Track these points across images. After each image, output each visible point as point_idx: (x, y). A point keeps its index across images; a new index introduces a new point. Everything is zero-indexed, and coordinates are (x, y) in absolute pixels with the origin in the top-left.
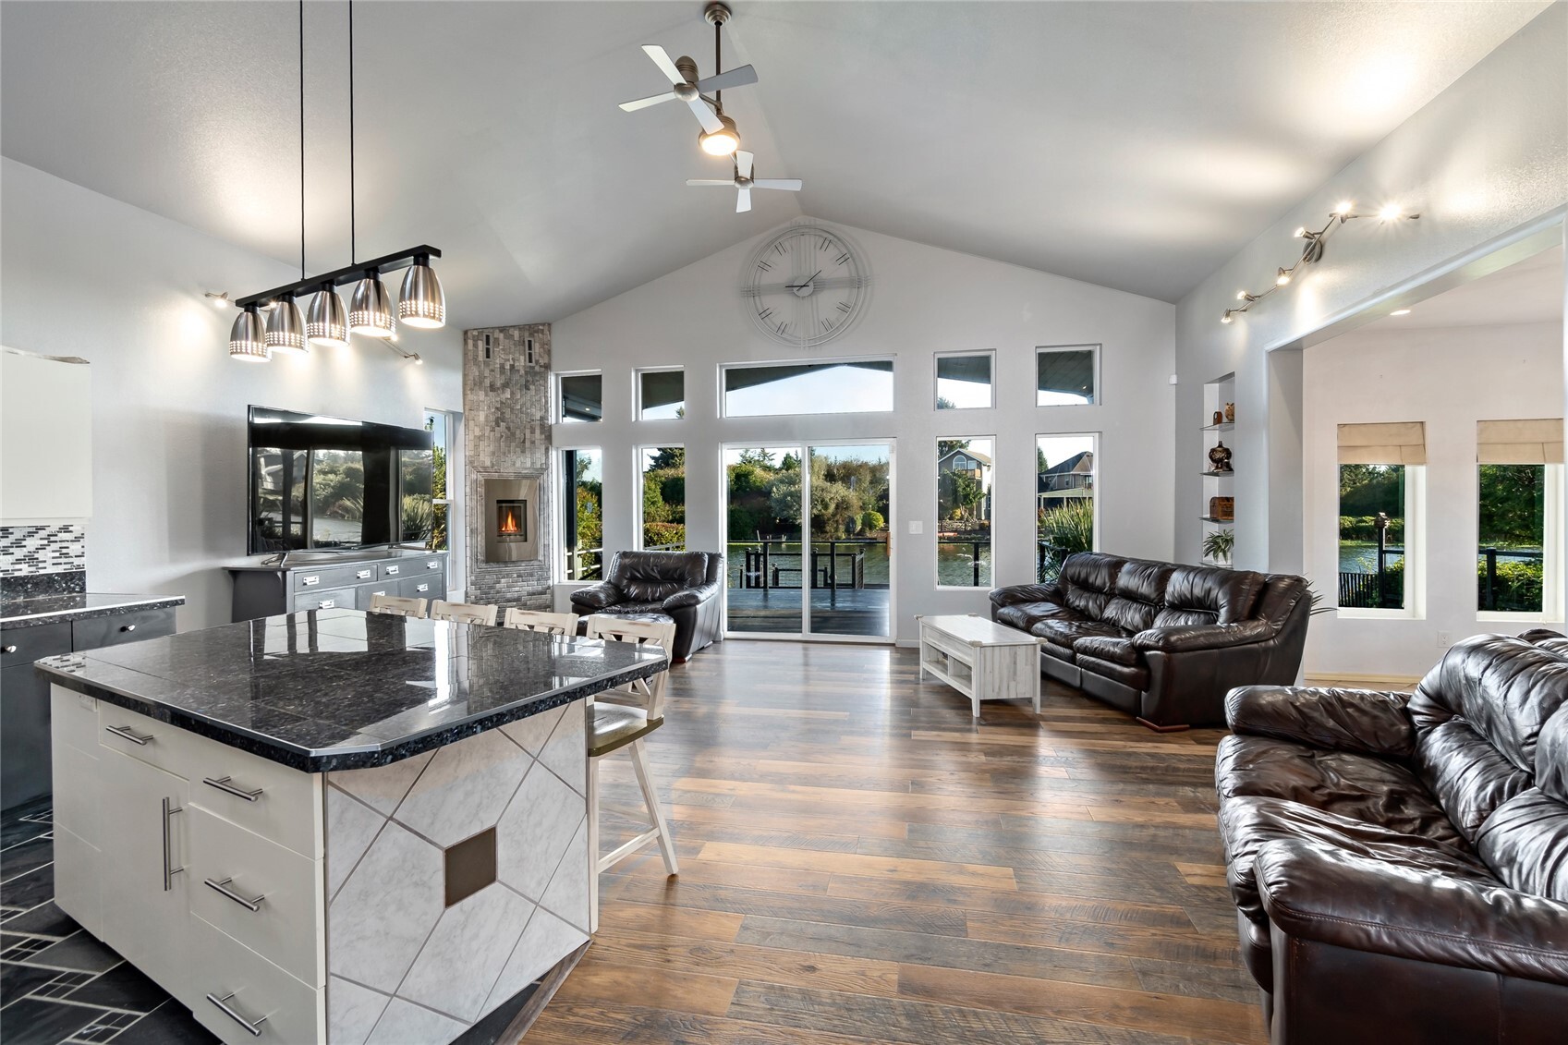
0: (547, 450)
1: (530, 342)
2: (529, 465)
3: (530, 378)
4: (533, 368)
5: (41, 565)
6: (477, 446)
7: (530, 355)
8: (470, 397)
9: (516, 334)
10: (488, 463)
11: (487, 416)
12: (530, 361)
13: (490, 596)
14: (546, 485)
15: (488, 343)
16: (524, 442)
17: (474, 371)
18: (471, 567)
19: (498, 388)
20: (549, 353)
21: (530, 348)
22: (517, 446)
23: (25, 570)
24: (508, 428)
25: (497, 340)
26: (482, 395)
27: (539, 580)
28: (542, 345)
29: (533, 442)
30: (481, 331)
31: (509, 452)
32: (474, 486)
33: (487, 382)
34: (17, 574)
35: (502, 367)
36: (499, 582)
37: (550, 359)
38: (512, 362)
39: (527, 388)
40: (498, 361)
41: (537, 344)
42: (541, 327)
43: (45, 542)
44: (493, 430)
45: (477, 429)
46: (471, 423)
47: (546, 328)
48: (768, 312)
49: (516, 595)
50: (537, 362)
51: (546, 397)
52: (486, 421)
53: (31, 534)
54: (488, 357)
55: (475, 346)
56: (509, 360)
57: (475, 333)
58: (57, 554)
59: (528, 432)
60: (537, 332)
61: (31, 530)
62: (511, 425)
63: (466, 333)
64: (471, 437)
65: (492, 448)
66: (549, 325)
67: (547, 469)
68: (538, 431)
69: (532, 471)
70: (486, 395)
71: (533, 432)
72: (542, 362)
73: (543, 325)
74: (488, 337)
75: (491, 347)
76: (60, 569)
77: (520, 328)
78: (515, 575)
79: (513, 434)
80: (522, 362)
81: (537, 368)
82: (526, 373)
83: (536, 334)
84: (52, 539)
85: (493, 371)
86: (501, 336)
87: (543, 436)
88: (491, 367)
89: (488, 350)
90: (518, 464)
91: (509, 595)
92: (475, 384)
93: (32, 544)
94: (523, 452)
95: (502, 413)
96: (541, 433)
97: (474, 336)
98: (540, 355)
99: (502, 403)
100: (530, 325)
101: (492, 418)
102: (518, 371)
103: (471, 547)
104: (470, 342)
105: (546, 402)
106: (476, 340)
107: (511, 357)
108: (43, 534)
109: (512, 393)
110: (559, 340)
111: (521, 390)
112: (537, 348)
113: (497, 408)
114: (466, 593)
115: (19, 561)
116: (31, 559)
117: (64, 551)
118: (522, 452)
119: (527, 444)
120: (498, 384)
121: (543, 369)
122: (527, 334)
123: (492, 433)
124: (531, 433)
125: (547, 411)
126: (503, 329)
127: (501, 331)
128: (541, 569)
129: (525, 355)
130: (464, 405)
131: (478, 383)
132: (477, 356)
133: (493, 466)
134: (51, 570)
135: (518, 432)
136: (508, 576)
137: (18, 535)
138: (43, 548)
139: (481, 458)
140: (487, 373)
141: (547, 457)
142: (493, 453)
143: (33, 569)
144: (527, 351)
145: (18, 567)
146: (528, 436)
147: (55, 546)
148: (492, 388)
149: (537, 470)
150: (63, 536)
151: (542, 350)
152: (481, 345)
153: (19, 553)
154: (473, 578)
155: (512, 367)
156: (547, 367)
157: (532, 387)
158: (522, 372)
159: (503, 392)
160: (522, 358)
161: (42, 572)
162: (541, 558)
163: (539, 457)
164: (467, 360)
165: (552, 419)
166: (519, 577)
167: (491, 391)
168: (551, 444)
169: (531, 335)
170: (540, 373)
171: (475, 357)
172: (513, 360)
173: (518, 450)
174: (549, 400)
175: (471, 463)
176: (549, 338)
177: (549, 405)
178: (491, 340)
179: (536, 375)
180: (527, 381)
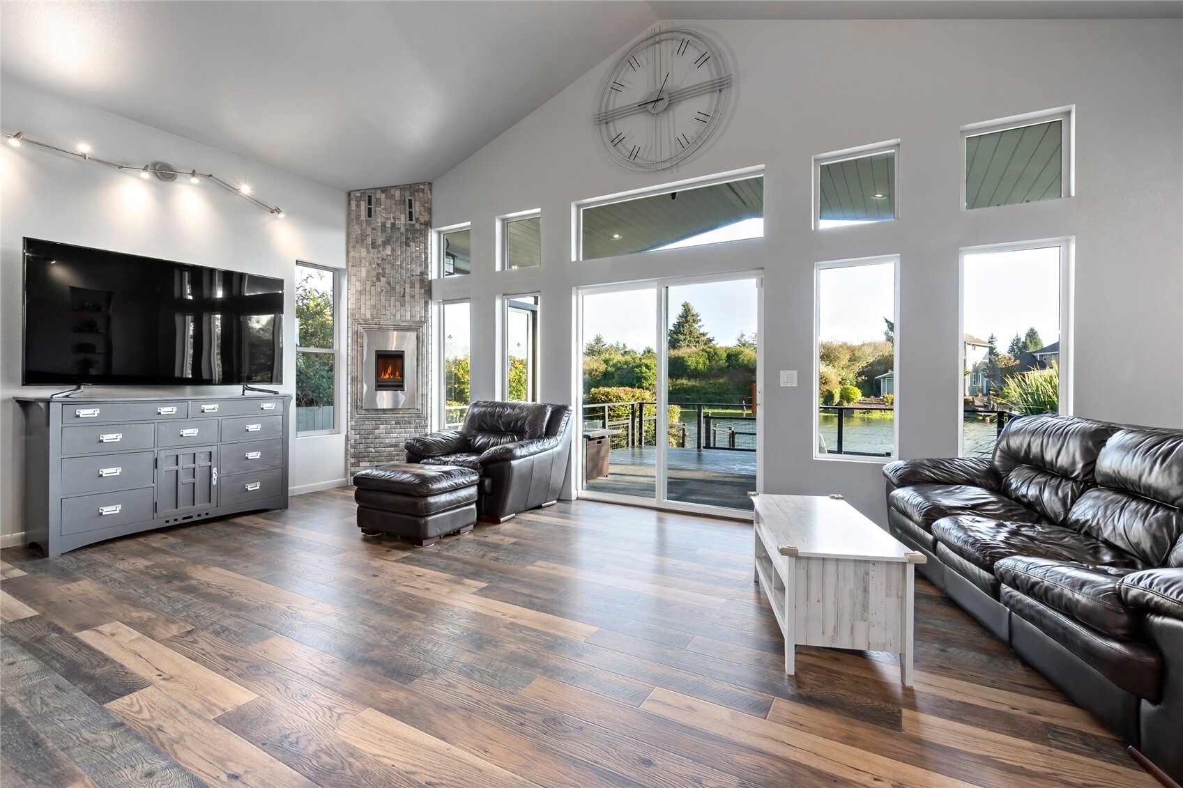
0: (426, 303)
1: (410, 201)
2: (408, 318)
3: (410, 236)
4: (413, 225)
6: (358, 300)
7: (411, 213)
8: (352, 254)
9: (397, 194)
10: (369, 316)
11: (368, 272)
12: (411, 219)
13: (369, 441)
14: (425, 338)
15: (370, 203)
16: (404, 296)
17: (357, 230)
18: (351, 413)
19: (379, 246)
20: (430, 211)
21: (410, 207)
22: (396, 300)
24: (389, 283)
25: (378, 200)
26: (363, 252)
27: (416, 428)
28: (422, 204)
29: (413, 297)
30: (363, 192)
31: (390, 306)
32: (355, 337)
33: (369, 240)
35: (383, 225)
36: (378, 428)
37: (431, 217)
38: (393, 221)
39: (408, 246)
40: (379, 220)
41: (417, 203)
42: (421, 187)
44: (374, 285)
45: (358, 284)
46: (353, 278)
47: (426, 188)
48: (621, 137)
49: (394, 441)
50: (417, 220)
51: (426, 253)
52: (367, 276)
54: (370, 216)
55: (358, 206)
56: (390, 219)
57: (358, 194)
59: (407, 286)
60: (418, 191)
62: (392, 280)
63: (349, 194)
64: (353, 291)
65: (373, 302)
66: (430, 184)
67: (426, 321)
68: (417, 286)
69: (410, 323)
70: (368, 252)
71: (412, 286)
72: (422, 220)
73: (424, 184)
74: (370, 197)
75: (373, 207)
77: (402, 188)
78: (394, 422)
79: (394, 289)
80: (402, 220)
81: (417, 226)
82: (407, 231)
83: (416, 194)
85: (374, 229)
86: (383, 196)
87: (423, 291)
88: (373, 226)
89: (370, 210)
90: (398, 317)
91: (387, 441)
92: (357, 242)
94: (403, 305)
95: (383, 269)
96: (421, 288)
97: (357, 197)
98: (420, 214)
99: (383, 259)
100: (410, 185)
101: (373, 273)
102: (399, 229)
103: (352, 394)
104: (353, 203)
105: (426, 258)
106: (358, 200)
107: (392, 215)
109: (393, 250)
110: (439, 199)
111: (401, 247)
112: (417, 207)
113: (378, 264)
114: (347, 437)
118: (401, 305)
119: (407, 297)
120: (379, 241)
121: (423, 227)
122: (407, 193)
123: (373, 288)
124: (411, 287)
125: (426, 266)
126: (384, 190)
127: (383, 192)
128: (419, 417)
129: (405, 213)
130: (347, 261)
131: (361, 239)
132: (360, 216)
133: (373, 318)
135: (398, 287)
136: (386, 422)
139: (363, 311)
140: (369, 231)
141: (426, 311)
142: (374, 307)
144: (408, 210)
146: (408, 290)
148: (374, 245)
149: (416, 322)
151: (422, 208)
152: (363, 205)
154: (353, 423)
155: (393, 225)
156: (428, 224)
157: (412, 244)
158: (403, 230)
159: (384, 249)
160: (403, 217)
162: (419, 407)
163: (418, 310)
164: (351, 220)
165: (433, 274)
166: (396, 423)
167: (373, 248)
168: (431, 298)
169: (412, 194)
170: (420, 230)
171: (358, 217)
172: (394, 218)
173: (398, 304)
174: (429, 255)
175: (353, 316)
176: (430, 197)
177: (429, 261)
178: (373, 200)
179: (417, 232)
180: (407, 238)
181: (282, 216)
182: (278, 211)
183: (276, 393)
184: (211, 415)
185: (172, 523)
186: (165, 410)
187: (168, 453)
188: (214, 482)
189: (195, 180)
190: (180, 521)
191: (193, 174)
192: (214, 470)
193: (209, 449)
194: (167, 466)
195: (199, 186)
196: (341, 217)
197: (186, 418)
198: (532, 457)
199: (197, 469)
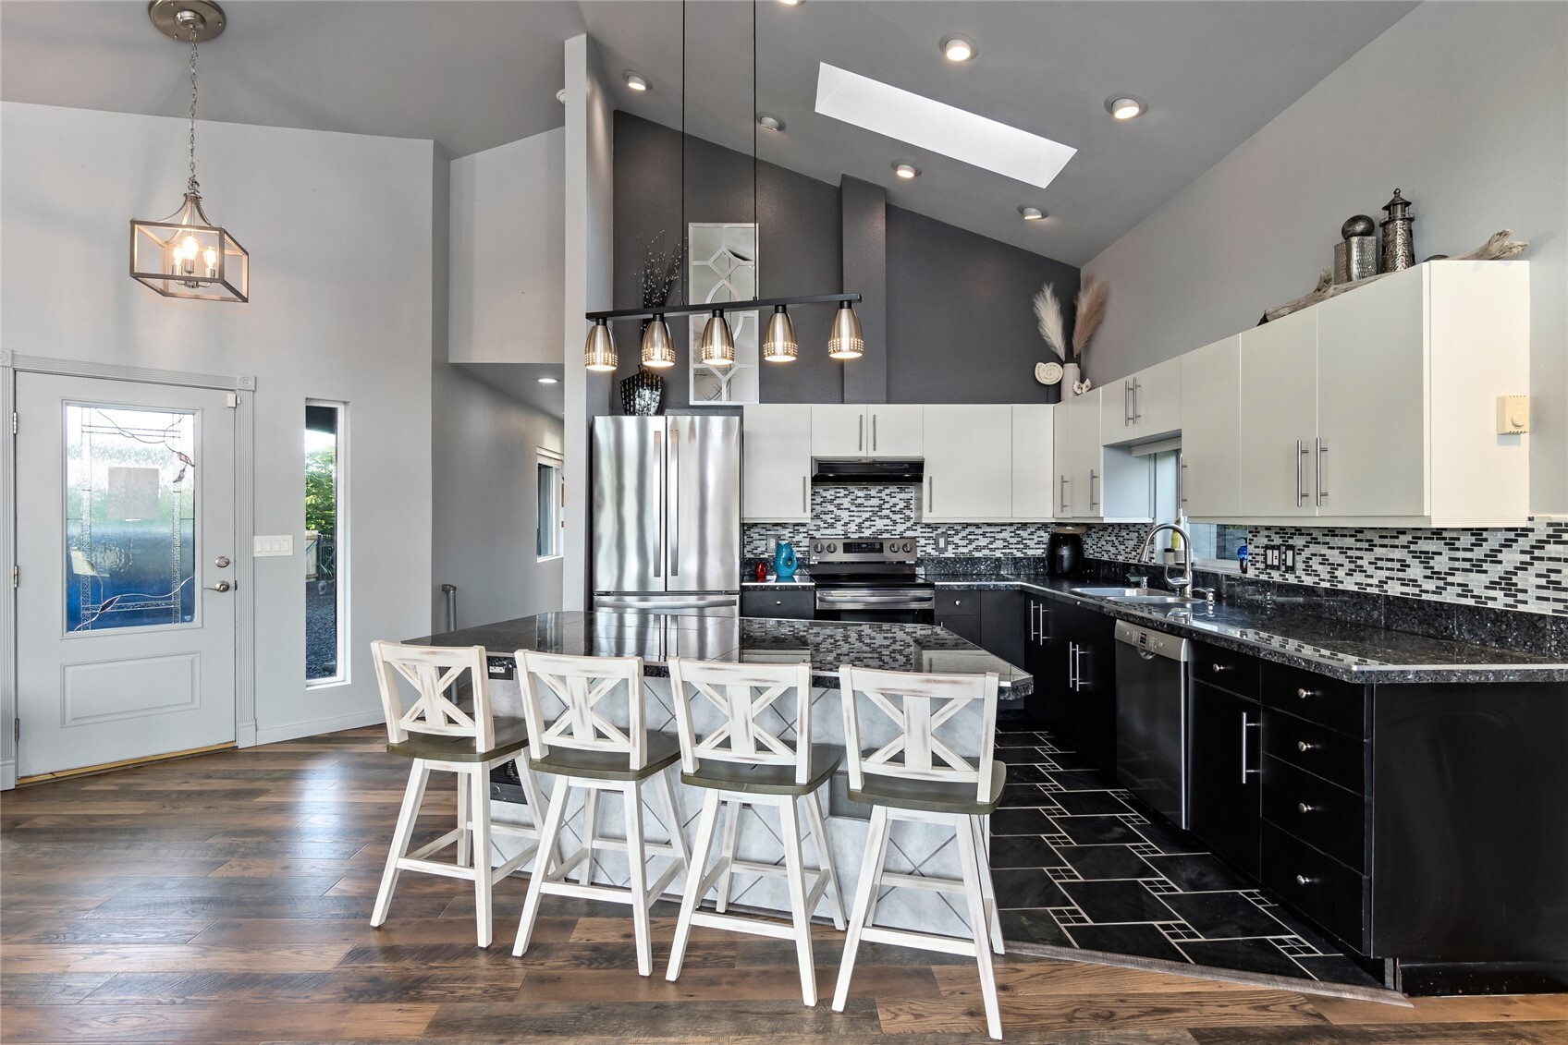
5: (1521, 596)
23: (1500, 601)
34: (1490, 605)
43: (1527, 558)
53: (1508, 544)
58: (1543, 582)
61: (1512, 535)
76: (1546, 609)
84: (1537, 553)
93: (1511, 558)
108: (1524, 543)
115: (1492, 585)
116: (1507, 583)
117: (1554, 577)
134: (1533, 607)
137: (1493, 542)
138: (1524, 567)
143: (1510, 601)
145: (1491, 593)
147: (1540, 567)
150: (1552, 550)
153: (1495, 572)
161: (1521, 608)
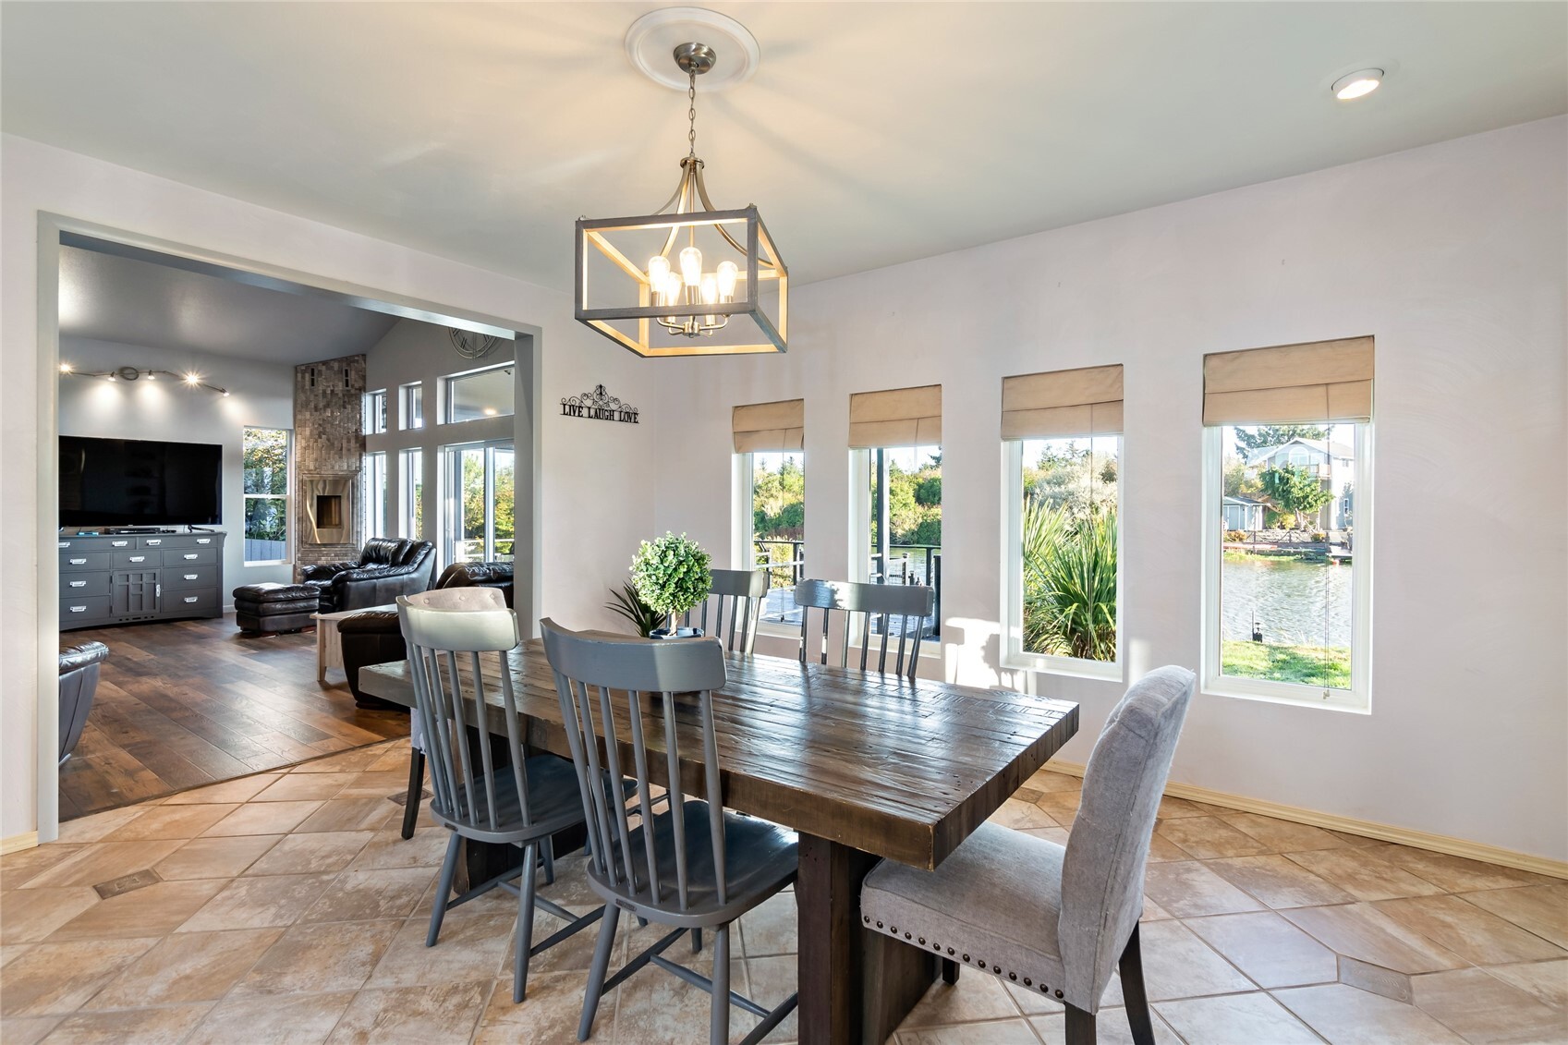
0: (361, 456)
1: (346, 371)
2: (345, 468)
3: (346, 399)
4: (349, 391)
6: (303, 455)
7: (347, 381)
8: (299, 417)
9: (336, 366)
10: (312, 467)
11: (311, 431)
12: (347, 386)
14: (359, 484)
15: (313, 374)
16: (341, 449)
17: (302, 397)
18: (298, 546)
19: (321, 409)
20: (364, 378)
21: (347, 376)
22: (335, 454)
24: (328, 440)
25: (320, 372)
26: (308, 415)
28: (357, 372)
29: (349, 450)
30: (307, 366)
31: (329, 458)
32: (300, 484)
33: (312, 405)
35: (324, 392)
36: (320, 560)
37: (365, 383)
38: (332, 388)
39: (345, 408)
40: (320, 388)
41: (353, 372)
42: (356, 358)
44: (316, 441)
45: (303, 441)
46: (299, 437)
47: (361, 359)
50: (353, 386)
51: (360, 414)
52: (311, 435)
54: (313, 385)
55: (303, 378)
56: (330, 386)
57: (303, 368)
59: (344, 442)
60: (354, 362)
62: (331, 437)
63: (296, 368)
64: (299, 447)
65: (315, 456)
66: (364, 355)
67: (361, 469)
68: (353, 441)
69: (347, 473)
70: (311, 415)
71: (349, 441)
72: (357, 386)
73: (358, 356)
74: (313, 370)
75: (315, 377)
77: (340, 360)
78: (333, 555)
79: (333, 444)
80: (340, 387)
81: (353, 391)
82: (344, 396)
83: (352, 364)
85: (316, 396)
86: (324, 368)
87: (358, 445)
88: (315, 393)
89: (313, 380)
90: (337, 467)
92: (302, 407)
94: (341, 458)
95: (324, 428)
96: (356, 442)
97: (302, 370)
98: (355, 381)
99: (324, 420)
100: (346, 358)
101: (316, 432)
102: (337, 394)
103: (299, 531)
104: (299, 375)
105: (361, 417)
106: (303, 373)
107: (331, 384)
109: (332, 412)
110: (371, 368)
111: (339, 409)
112: (353, 375)
113: (320, 425)
114: (295, 566)
118: (339, 458)
119: (344, 451)
120: (321, 405)
121: (358, 391)
122: (344, 364)
123: (315, 444)
124: (347, 442)
125: (361, 424)
126: (325, 363)
127: (323, 365)
128: (354, 550)
129: (342, 381)
130: (296, 423)
131: (306, 405)
132: (305, 385)
133: (316, 469)
135: (336, 443)
136: (327, 555)
139: (307, 463)
140: (312, 398)
141: (361, 462)
142: (316, 460)
144: (345, 378)
146: (345, 445)
148: (316, 409)
149: (352, 472)
151: (357, 376)
152: (307, 376)
154: (300, 556)
155: (332, 391)
156: (363, 389)
157: (349, 407)
158: (340, 395)
159: (325, 411)
160: (340, 384)
162: (355, 542)
163: (354, 463)
164: (298, 389)
165: (367, 430)
166: (335, 556)
167: (316, 411)
168: (365, 451)
169: (349, 365)
170: (355, 395)
171: (303, 387)
172: (333, 386)
173: (337, 456)
174: (363, 415)
175: (298, 467)
176: (364, 365)
177: (363, 419)
178: (316, 372)
179: (351, 398)
180: (344, 402)
181: (226, 394)
182: (223, 391)
183: (212, 531)
184: (154, 548)
185: (124, 621)
186: (116, 544)
187: (122, 573)
188: (158, 595)
189: (151, 378)
190: (131, 620)
191: (150, 373)
192: (158, 586)
193: (153, 571)
194: (118, 581)
195: (157, 380)
196: (289, 388)
197: (134, 550)
198: (375, 580)
199: (144, 585)
